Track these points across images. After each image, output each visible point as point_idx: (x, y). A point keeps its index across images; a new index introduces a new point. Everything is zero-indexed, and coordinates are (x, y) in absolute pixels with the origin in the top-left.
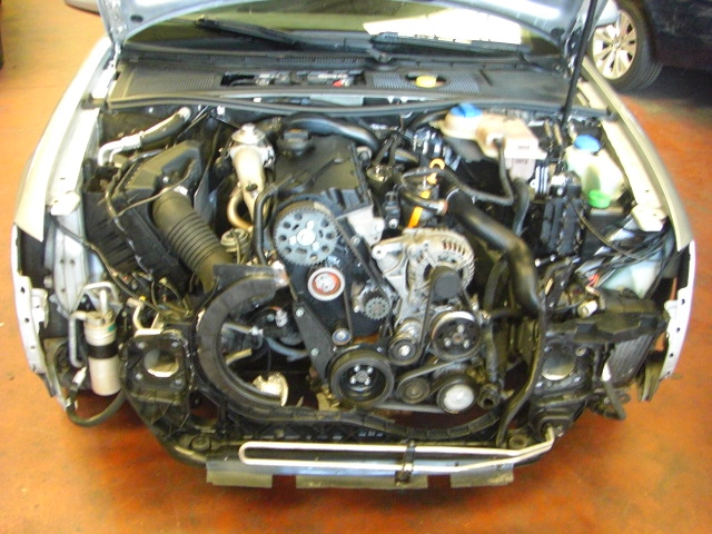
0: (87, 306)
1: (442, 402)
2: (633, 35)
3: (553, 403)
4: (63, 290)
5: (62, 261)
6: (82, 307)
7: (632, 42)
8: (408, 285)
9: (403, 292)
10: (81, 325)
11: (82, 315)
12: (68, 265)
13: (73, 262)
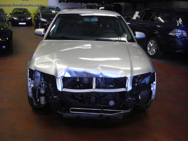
0: (40, 86)
1: (109, 104)
2: (156, 45)
3: (130, 103)
4: (36, 83)
5: (36, 77)
6: (39, 86)
7: (156, 47)
8: (102, 81)
9: (101, 82)
10: (39, 90)
11: (39, 88)
12: (37, 78)
13: (38, 78)
